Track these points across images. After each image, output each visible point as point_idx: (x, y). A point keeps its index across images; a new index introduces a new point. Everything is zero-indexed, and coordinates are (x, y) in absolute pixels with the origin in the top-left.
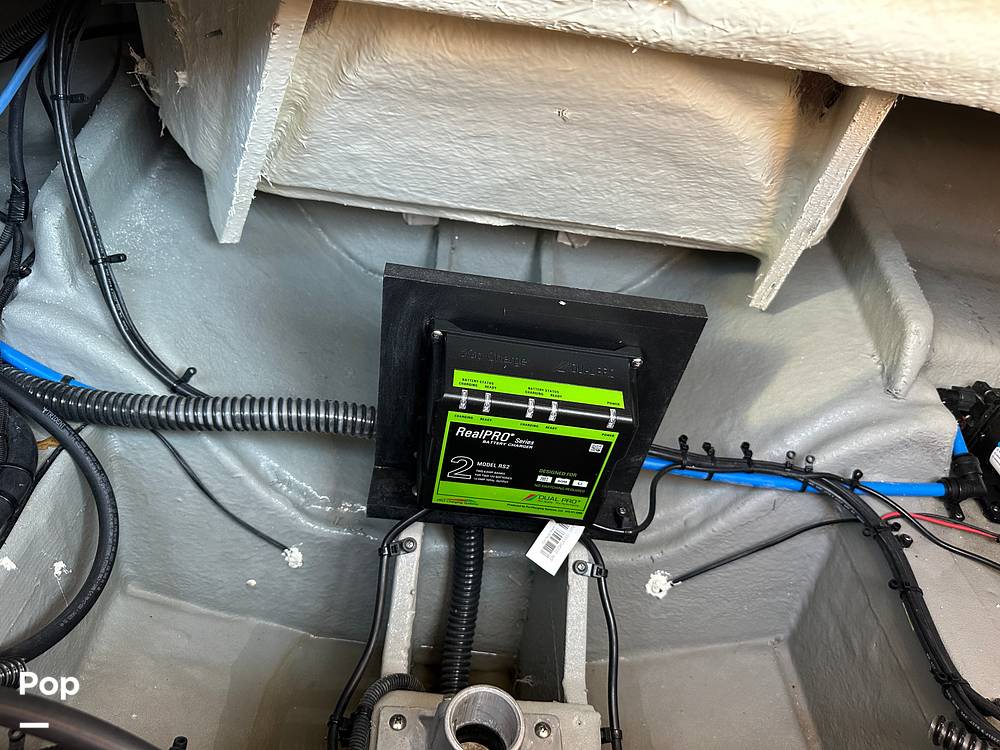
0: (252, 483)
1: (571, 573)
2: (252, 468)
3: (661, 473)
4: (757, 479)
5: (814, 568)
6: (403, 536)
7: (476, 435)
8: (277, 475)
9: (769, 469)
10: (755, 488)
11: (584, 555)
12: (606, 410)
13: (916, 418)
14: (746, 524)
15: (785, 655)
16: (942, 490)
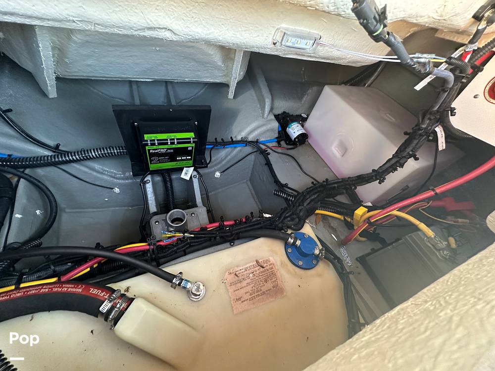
0: (95, 174)
1: (193, 178)
2: (94, 170)
3: (212, 149)
4: (235, 145)
5: (252, 163)
6: (145, 180)
7: (156, 151)
8: (102, 169)
9: (238, 142)
10: (235, 147)
11: (195, 173)
12: (190, 139)
13: (269, 124)
14: (235, 156)
15: (249, 183)
16: (276, 140)
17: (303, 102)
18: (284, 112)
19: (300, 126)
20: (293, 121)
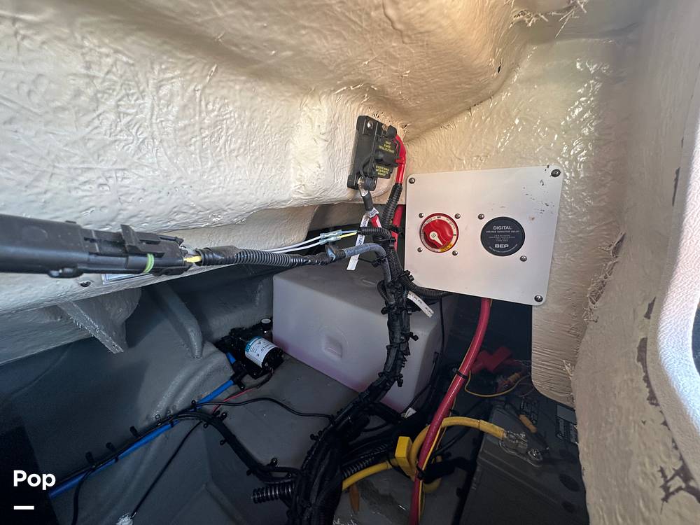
3: (80, 483)
4: (146, 439)
13: (209, 362)
15: (213, 487)
16: (232, 382)
17: (257, 304)
18: (233, 330)
19: (262, 341)
20: (250, 338)
